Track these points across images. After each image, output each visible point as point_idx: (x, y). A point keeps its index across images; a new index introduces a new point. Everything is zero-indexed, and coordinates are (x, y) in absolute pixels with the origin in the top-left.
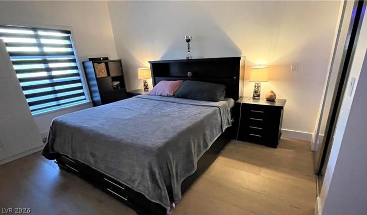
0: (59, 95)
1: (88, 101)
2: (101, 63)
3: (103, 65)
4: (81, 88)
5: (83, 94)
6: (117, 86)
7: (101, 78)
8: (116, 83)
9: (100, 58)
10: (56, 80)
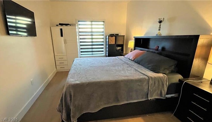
0: (94, 50)
1: (104, 55)
2: (113, 37)
3: (114, 38)
4: (103, 48)
5: (103, 51)
6: (119, 50)
7: (111, 44)
8: (119, 48)
9: (114, 34)
10: (94, 43)
